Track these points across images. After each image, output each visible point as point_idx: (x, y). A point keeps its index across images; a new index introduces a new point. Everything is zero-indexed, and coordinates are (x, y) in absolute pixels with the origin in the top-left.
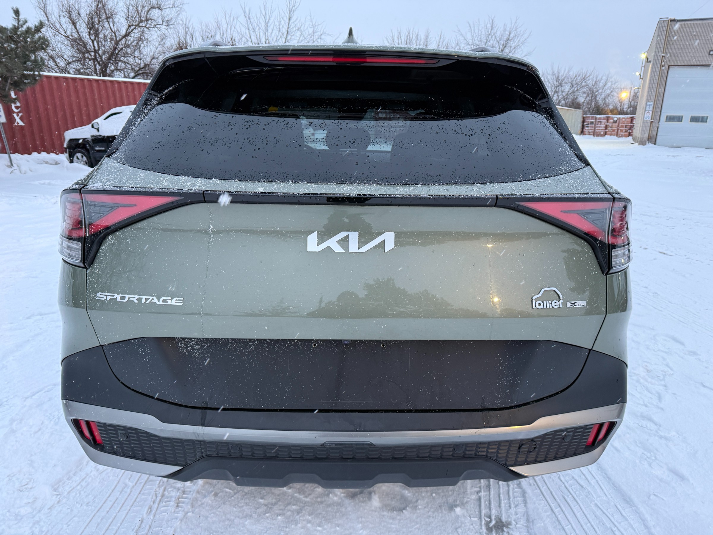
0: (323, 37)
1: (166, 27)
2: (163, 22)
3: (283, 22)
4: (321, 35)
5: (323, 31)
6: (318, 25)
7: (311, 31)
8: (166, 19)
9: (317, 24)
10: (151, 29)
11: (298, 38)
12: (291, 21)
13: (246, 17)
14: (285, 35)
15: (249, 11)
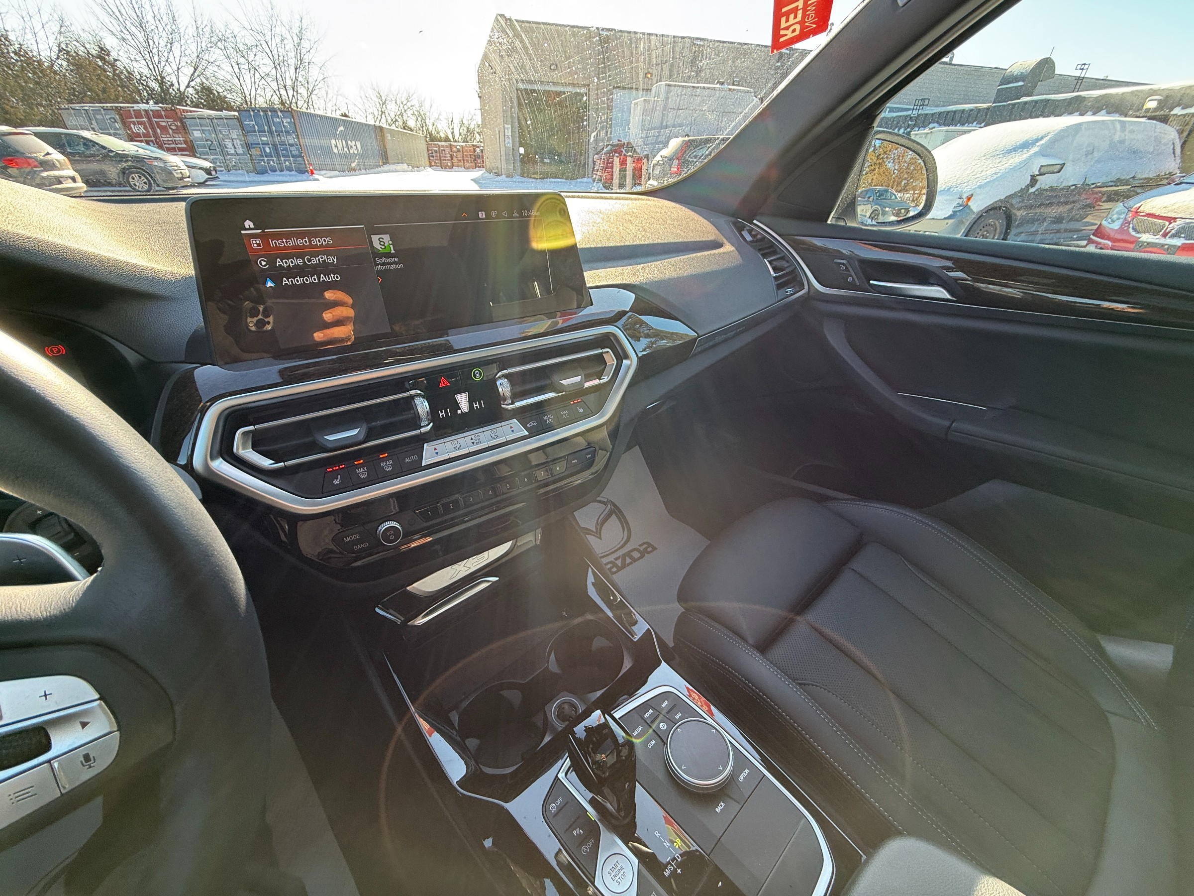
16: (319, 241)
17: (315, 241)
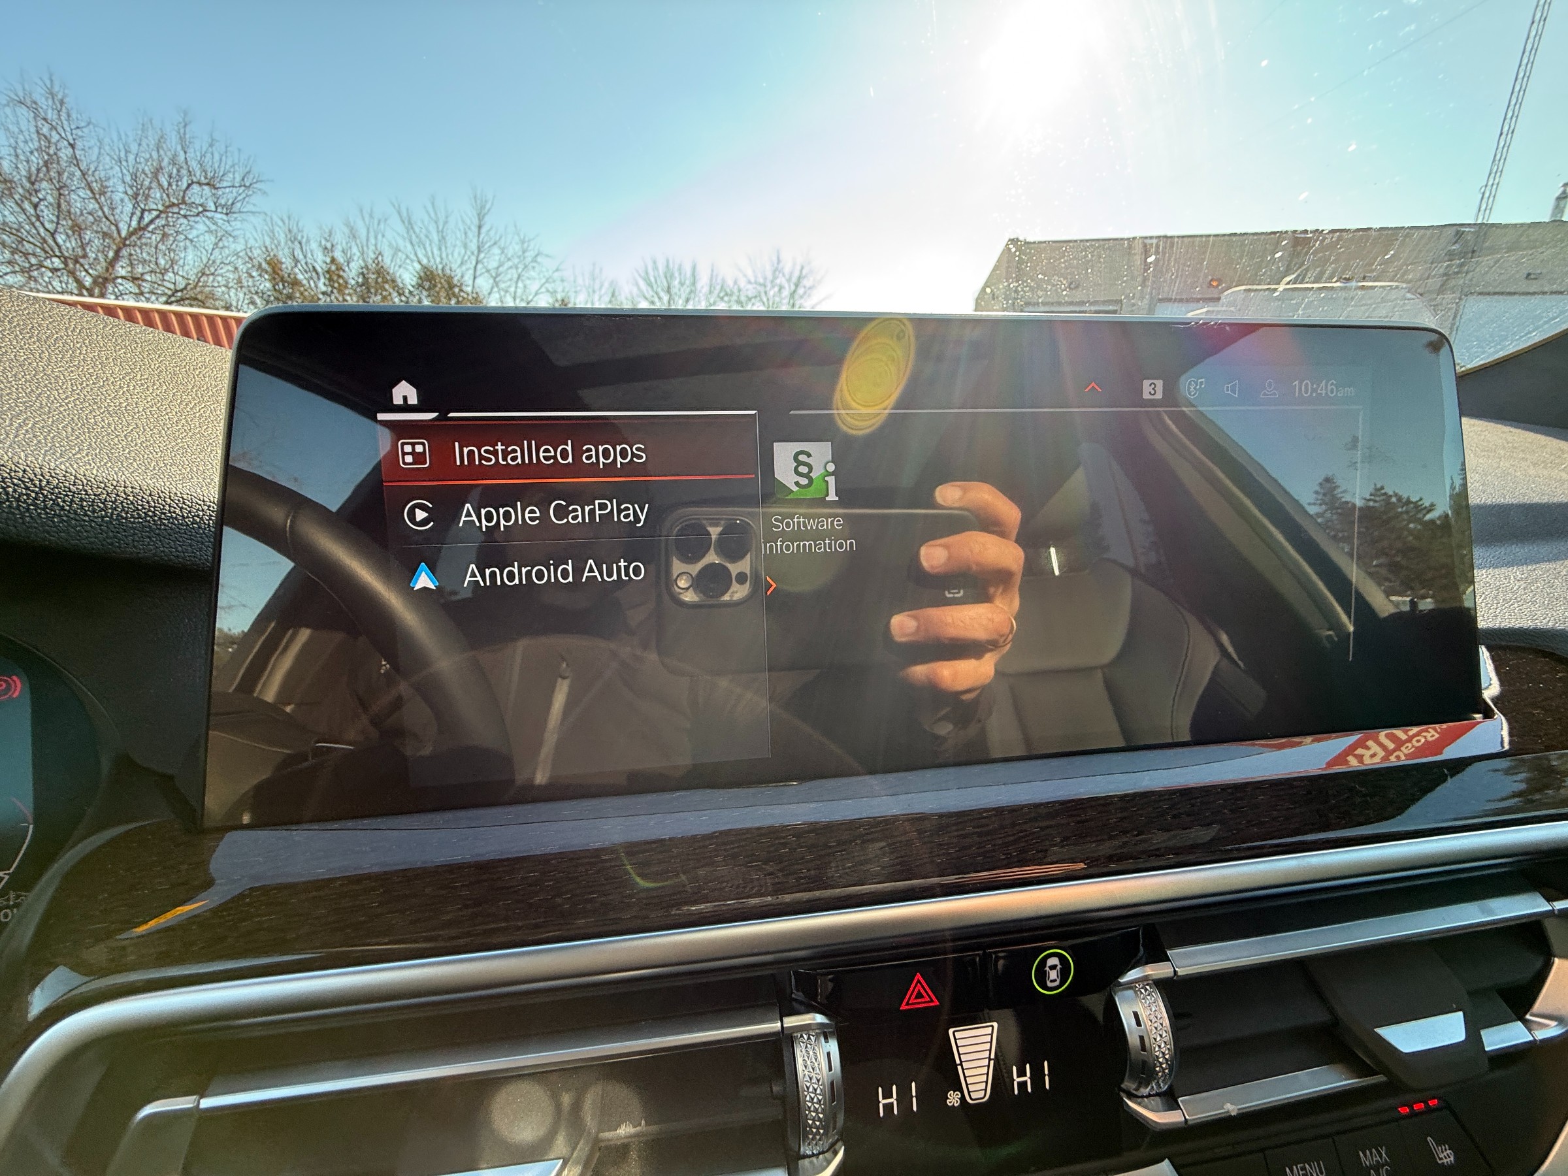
0: (539, 259)
1: (225, 217)
2: (216, 207)
3: (470, 235)
4: (536, 256)
5: (539, 250)
6: (529, 241)
7: (517, 247)
8: (223, 202)
9: (527, 239)
10: (193, 219)
11: (497, 258)
12: (484, 230)
13: (403, 222)
14: (476, 253)
15: (408, 210)
16: (606, 454)
17: (594, 454)
